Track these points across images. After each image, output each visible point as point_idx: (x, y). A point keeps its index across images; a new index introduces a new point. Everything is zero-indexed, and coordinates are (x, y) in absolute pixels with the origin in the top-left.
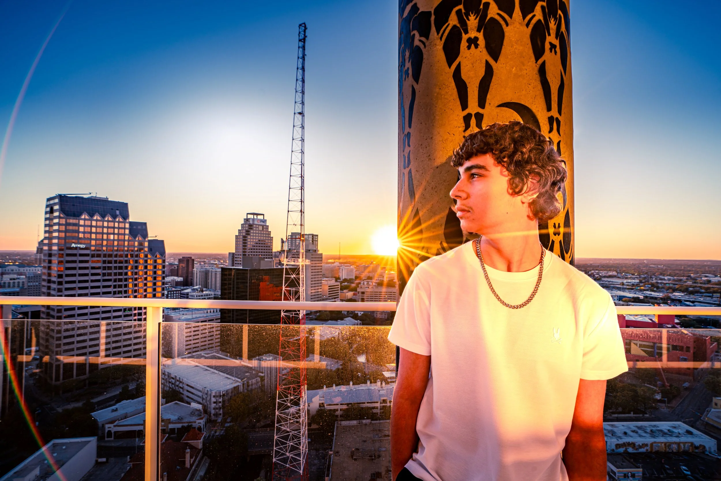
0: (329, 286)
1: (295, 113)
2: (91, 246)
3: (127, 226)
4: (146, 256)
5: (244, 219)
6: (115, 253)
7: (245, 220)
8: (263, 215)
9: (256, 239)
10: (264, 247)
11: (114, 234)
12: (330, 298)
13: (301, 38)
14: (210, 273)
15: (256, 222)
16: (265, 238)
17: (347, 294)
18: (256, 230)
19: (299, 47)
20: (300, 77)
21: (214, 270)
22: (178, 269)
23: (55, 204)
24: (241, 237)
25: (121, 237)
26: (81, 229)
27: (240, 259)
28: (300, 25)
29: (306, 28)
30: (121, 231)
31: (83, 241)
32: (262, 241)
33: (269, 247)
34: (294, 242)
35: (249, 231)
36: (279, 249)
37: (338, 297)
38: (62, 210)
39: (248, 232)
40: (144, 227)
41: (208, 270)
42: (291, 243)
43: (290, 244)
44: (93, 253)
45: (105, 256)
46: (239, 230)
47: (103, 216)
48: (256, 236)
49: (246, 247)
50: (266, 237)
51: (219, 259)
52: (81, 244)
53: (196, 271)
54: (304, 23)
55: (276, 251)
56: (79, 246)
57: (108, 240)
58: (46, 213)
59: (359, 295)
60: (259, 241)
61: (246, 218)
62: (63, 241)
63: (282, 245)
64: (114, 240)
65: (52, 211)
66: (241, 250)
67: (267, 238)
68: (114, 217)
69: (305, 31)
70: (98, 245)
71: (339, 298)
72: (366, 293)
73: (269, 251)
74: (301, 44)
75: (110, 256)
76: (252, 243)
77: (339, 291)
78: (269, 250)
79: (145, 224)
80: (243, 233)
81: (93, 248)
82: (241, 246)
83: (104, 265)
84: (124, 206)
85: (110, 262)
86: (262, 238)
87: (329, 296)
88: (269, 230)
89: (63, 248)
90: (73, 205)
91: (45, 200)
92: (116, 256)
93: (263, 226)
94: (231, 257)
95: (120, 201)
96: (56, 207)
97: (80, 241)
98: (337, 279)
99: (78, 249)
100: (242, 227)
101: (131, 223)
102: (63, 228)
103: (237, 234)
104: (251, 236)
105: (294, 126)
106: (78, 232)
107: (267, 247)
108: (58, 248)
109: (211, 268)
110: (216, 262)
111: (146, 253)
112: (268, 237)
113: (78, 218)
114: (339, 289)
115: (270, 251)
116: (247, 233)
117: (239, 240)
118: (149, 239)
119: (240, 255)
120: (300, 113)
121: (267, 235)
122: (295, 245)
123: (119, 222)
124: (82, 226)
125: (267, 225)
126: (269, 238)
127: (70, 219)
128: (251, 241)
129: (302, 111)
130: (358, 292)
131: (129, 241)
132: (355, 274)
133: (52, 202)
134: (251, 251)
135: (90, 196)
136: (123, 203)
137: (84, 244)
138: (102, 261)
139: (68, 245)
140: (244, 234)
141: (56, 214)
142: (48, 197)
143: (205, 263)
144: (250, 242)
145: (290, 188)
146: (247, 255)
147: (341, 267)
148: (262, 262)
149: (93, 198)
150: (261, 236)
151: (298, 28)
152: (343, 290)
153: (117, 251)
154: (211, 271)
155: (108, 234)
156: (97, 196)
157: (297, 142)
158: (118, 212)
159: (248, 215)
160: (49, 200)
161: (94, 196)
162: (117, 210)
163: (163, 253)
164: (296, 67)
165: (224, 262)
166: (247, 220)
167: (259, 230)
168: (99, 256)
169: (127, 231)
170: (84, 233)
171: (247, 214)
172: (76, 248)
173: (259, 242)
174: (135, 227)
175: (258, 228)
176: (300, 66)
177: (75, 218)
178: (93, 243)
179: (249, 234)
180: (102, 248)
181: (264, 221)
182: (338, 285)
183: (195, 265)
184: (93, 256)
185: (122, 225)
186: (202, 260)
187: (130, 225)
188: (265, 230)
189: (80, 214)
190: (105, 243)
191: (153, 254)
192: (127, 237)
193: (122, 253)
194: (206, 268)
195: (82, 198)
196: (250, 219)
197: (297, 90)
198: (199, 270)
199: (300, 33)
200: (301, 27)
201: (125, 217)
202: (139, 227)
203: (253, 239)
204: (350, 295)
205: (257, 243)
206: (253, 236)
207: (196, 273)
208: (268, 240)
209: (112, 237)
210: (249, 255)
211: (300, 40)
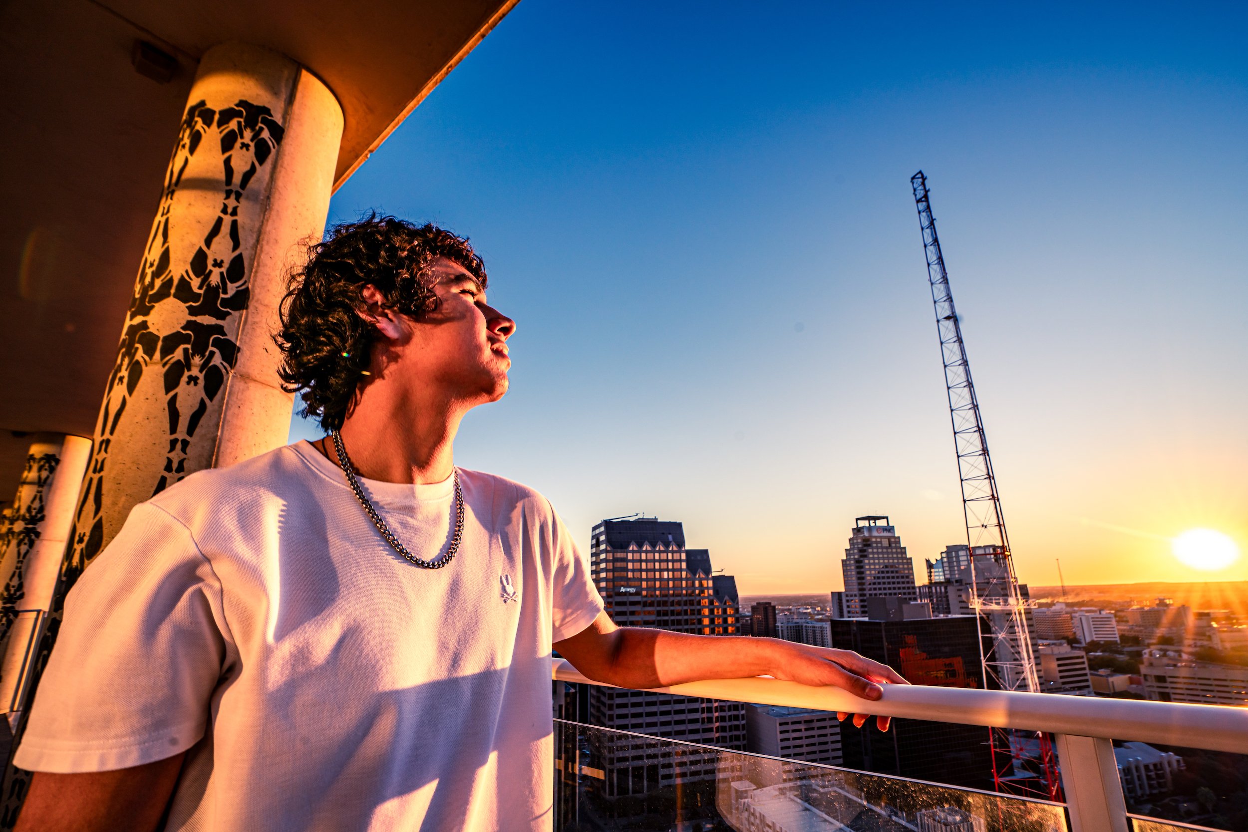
0: (1058, 659)
1: (938, 321)
2: (642, 589)
3: (684, 556)
4: (711, 603)
5: (853, 529)
6: (671, 599)
7: (855, 531)
8: (887, 518)
9: (879, 564)
10: (898, 577)
11: (668, 570)
12: (1067, 686)
13: (918, 197)
14: (804, 631)
15: (875, 534)
16: (896, 561)
17: (1111, 679)
18: (877, 548)
19: (919, 212)
20: (933, 258)
21: (810, 625)
22: (751, 623)
23: (601, 534)
24: (852, 562)
25: (677, 574)
26: (630, 566)
27: (856, 603)
28: (913, 178)
29: (924, 179)
30: (677, 565)
31: (633, 583)
32: (892, 567)
33: (907, 577)
34: (955, 564)
35: (865, 551)
36: (926, 581)
37: (1088, 687)
38: (609, 541)
39: (863, 553)
40: (705, 557)
41: (800, 624)
42: (950, 567)
43: (947, 568)
44: (645, 599)
45: (659, 604)
46: (846, 550)
47: (654, 545)
48: (878, 558)
49: (864, 581)
50: (898, 558)
51: (813, 606)
52: (630, 587)
53: (781, 627)
54: (920, 172)
55: (921, 585)
56: (628, 590)
57: (661, 579)
58: (592, 547)
59: (1148, 684)
60: (886, 567)
61: (855, 527)
62: (611, 584)
63: (931, 572)
64: (668, 579)
65: (598, 544)
66: (856, 587)
67: (900, 561)
68: (667, 545)
69: (923, 184)
70: (650, 588)
71: (1091, 689)
72: (1169, 680)
73: (908, 585)
74: (922, 206)
75: (665, 603)
76: (873, 572)
77: (1087, 671)
78: (908, 582)
79: (706, 552)
80: (854, 554)
81: (644, 593)
82: (854, 578)
83: (659, 618)
84: (676, 528)
85: (666, 614)
86: (891, 561)
87: (1064, 683)
88: (902, 546)
89: (612, 593)
90: (620, 533)
91: (591, 530)
92: (672, 604)
93: (889, 538)
94: (836, 601)
95: (672, 521)
96: (603, 538)
97: (630, 583)
98: (1073, 642)
99: (628, 594)
100: (851, 544)
101: (688, 552)
102: (610, 566)
103: (845, 558)
104: (869, 559)
105: (942, 343)
106: (626, 570)
107: (903, 577)
108: (606, 594)
109: (803, 620)
110: (809, 611)
111: (711, 598)
112: (902, 558)
113: (625, 550)
114: (1086, 665)
115: (910, 585)
116: (861, 554)
117: (848, 568)
118: (714, 574)
119: (855, 596)
120: (948, 318)
121: (900, 556)
122: (959, 570)
123: (673, 552)
124: (630, 561)
125: (896, 535)
126: (905, 561)
127: (617, 552)
128: (872, 568)
129: (953, 313)
130: (1145, 676)
131: (687, 579)
132: (1119, 630)
133: (597, 531)
134: (875, 586)
135: (637, 518)
136: (675, 523)
137: (633, 587)
138: (655, 612)
139: (616, 590)
140: (856, 557)
141: (603, 547)
142: (594, 526)
143: (791, 613)
144: (870, 569)
145: (958, 457)
146: (868, 596)
147: (1077, 615)
148: (905, 607)
149: (640, 520)
150: (888, 558)
151: (911, 184)
152: (1097, 670)
153: (673, 595)
154: (806, 627)
155: (661, 570)
156: (645, 517)
157: (954, 369)
158: (670, 537)
159: (859, 521)
160: (594, 529)
161: (641, 517)
162: (670, 534)
163: (734, 596)
164: (923, 245)
165: (822, 610)
166: (858, 530)
167: (882, 548)
168: (652, 604)
169: (684, 565)
170: (633, 570)
171: (857, 519)
172: (626, 593)
173: (887, 569)
174: (693, 558)
175: (881, 542)
176: (929, 240)
177: (623, 550)
178: (644, 584)
179: (865, 556)
180: (655, 593)
181: (890, 529)
182: (1082, 657)
183: (778, 617)
184: (645, 604)
185: (676, 556)
186: (786, 608)
187: (687, 556)
188: (893, 545)
189: (628, 546)
190: (658, 584)
191: (720, 600)
192: (684, 574)
193: (679, 598)
194: (795, 621)
195: (628, 522)
196: (862, 528)
197: (933, 281)
198: (786, 625)
199: (915, 190)
200: (915, 181)
201: (680, 543)
202: (699, 558)
203: (874, 564)
204: (1120, 681)
205: (883, 572)
206: (874, 558)
207: (782, 631)
208: (903, 564)
209: (665, 575)
210: (871, 595)
211: (918, 201)
